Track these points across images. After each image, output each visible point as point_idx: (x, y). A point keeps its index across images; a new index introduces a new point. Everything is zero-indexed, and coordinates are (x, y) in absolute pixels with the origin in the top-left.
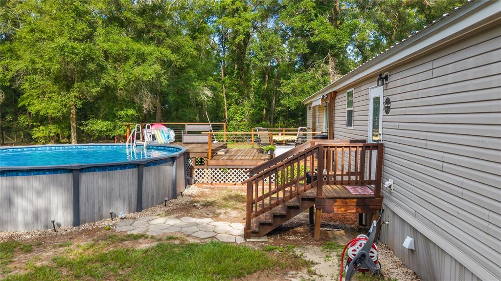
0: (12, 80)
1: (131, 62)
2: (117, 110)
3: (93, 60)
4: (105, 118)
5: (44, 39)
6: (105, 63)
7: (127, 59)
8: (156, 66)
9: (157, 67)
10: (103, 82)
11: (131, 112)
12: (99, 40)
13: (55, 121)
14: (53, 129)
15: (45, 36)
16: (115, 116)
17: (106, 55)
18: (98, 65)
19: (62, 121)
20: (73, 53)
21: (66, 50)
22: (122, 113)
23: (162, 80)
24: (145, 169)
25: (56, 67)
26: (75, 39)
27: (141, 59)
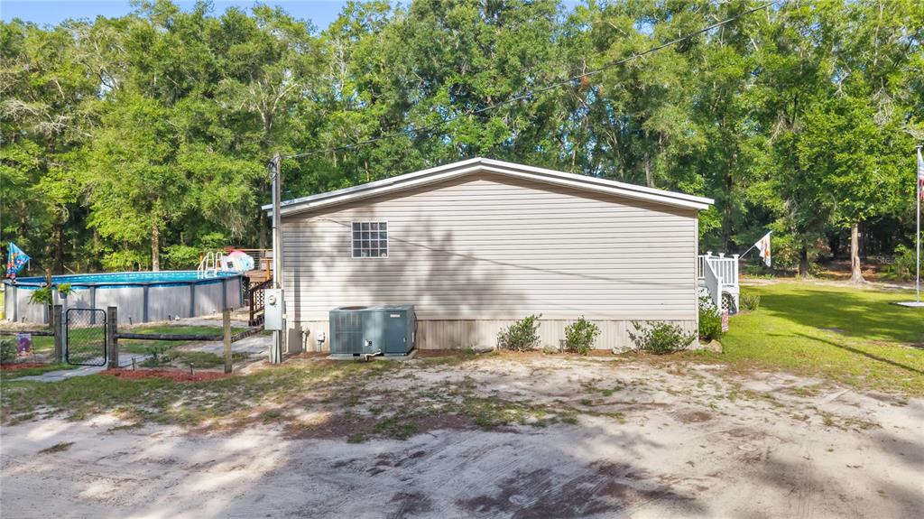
0: (82, 197)
1: (215, 182)
2: (203, 235)
3: (173, 182)
4: (189, 244)
5: (123, 161)
6: (188, 183)
7: (211, 179)
8: (242, 187)
9: (244, 188)
10: (184, 205)
11: (218, 236)
12: (181, 158)
13: (132, 246)
14: (129, 256)
15: (123, 158)
16: (200, 241)
17: (189, 175)
18: (179, 187)
19: (142, 246)
20: (152, 178)
21: (145, 175)
22: (208, 238)
23: (250, 201)
24: (196, 286)
25: (135, 191)
26: (156, 163)
27: (228, 178)
